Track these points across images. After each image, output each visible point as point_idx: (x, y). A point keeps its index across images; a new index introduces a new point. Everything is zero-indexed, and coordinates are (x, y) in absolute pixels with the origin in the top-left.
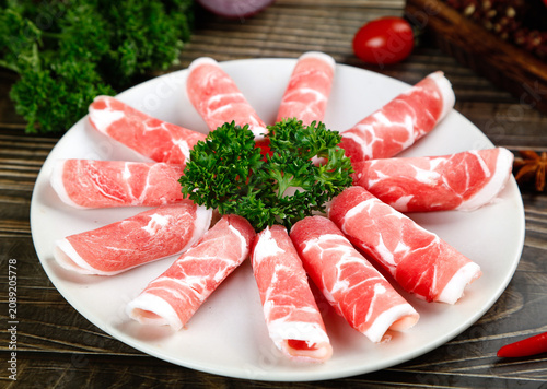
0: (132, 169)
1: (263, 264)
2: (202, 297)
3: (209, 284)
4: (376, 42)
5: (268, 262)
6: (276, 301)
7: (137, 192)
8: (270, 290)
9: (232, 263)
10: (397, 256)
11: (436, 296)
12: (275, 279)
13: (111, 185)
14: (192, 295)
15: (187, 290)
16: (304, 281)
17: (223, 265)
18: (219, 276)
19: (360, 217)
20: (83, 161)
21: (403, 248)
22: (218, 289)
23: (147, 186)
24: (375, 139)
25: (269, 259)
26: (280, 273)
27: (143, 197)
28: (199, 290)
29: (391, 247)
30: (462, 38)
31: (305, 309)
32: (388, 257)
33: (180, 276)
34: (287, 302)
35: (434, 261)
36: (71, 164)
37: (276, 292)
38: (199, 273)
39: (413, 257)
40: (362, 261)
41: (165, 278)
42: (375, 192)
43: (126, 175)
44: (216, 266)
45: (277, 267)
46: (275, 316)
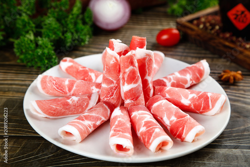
0: (69, 81)
1: (114, 118)
2: (91, 130)
3: (94, 125)
4: (165, 37)
5: (116, 117)
6: (115, 130)
7: (70, 90)
8: (114, 127)
9: (103, 119)
10: (171, 122)
12: (116, 123)
13: (60, 86)
14: (87, 128)
15: (85, 126)
16: (129, 125)
17: (101, 119)
18: (98, 123)
19: (158, 106)
20: (51, 77)
21: (174, 119)
23: (74, 88)
24: (172, 81)
25: (116, 116)
26: (119, 121)
27: (72, 92)
28: (90, 127)
29: (169, 118)
30: (198, 35)
31: (126, 134)
32: (167, 122)
33: (83, 120)
34: (119, 131)
35: (185, 124)
36: (46, 77)
37: (116, 127)
38: (90, 120)
39: (177, 122)
40: (154, 121)
41: (76, 120)
42: (167, 99)
43: (67, 83)
44: (97, 119)
45: (119, 119)
46: (113, 135)
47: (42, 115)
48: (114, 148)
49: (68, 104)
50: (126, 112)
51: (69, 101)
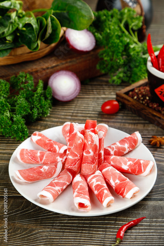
0: (40, 153)
1: (76, 183)
2: (59, 193)
3: (62, 189)
5: (78, 182)
6: (78, 192)
7: (41, 160)
8: (77, 189)
9: (68, 183)
10: (116, 184)
11: (124, 196)
12: (79, 187)
13: (34, 157)
14: (57, 192)
15: (56, 191)
16: (87, 189)
17: (66, 184)
18: (64, 187)
19: (106, 171)
20: (26, 150)
21: (118, 181)
22: (63, 191)
23: (44, 158)
24: (115, 150)
26: (81, 186)
27: (43, 161)
28: (59, 191)
29: (114, 181)
31: (86, 196)
32: (113, 183)
33: (54, 186)
34: (81, 193)
35: (126, 186)
36: (23, 150)
37: (79, 190)
38: (59, 186)
39: (120, 184)
40: (105, 185)
41: (50, 187)
42: (112, 166)
43: (39, 154)
44: (64, 184)
45: (80, 184)
46: (77, 196)
47: (22, 180)
48: (77, 206)
49: (41, 172)
50: (84, 179)
51: (42, 170)
